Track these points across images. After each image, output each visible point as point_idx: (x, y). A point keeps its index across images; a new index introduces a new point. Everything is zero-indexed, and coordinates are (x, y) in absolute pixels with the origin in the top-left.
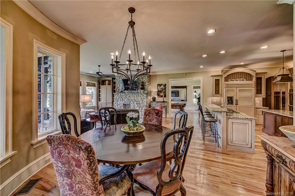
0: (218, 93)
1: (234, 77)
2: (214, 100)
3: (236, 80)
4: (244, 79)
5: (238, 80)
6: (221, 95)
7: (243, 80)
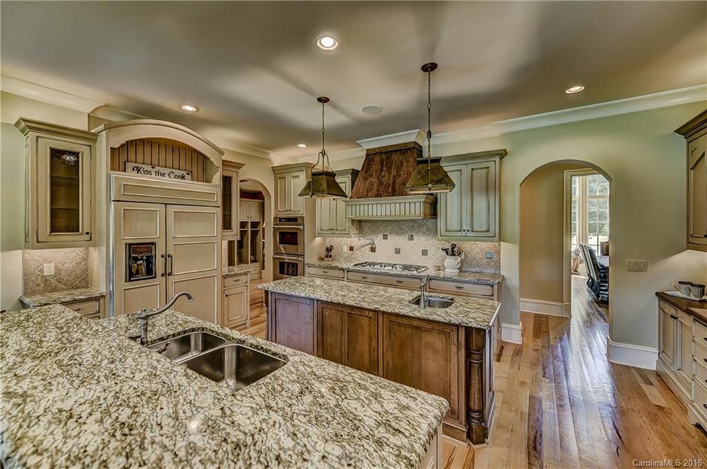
0: (73, 228)
1: (148, 160)
2: (46, 266)
3: (158, 173)
4: (185, 173)
5: (167, 176)
6: (87, 237)
7: (183, 177)
